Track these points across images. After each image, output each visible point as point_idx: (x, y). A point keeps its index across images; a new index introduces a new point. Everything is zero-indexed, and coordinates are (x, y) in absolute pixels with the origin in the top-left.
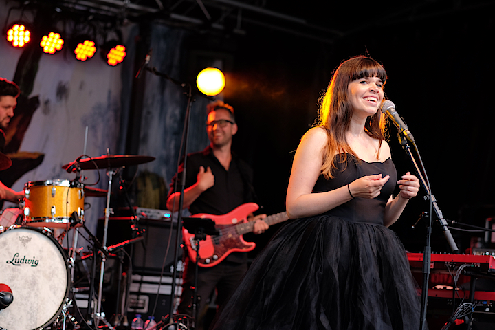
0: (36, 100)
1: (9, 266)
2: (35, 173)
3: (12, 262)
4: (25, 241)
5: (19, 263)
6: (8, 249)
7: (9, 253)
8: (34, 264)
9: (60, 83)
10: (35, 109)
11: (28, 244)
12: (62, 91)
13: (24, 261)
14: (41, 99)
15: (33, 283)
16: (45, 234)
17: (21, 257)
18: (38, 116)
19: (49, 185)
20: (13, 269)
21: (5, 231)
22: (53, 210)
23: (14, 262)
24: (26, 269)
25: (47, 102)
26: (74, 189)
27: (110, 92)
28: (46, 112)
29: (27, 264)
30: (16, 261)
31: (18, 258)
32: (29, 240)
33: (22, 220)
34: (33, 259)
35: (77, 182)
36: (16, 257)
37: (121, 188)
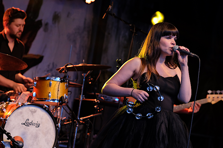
0: (40, 22)
1: (23, 126)
2: (37, 68)
3: (24, 124)
4: (33, 112)
5: (29, 125)
6: (23, 116)
7: (23, 119)
8: (37, 126)
9: (55, 12)
10: (39, 28)
11: (35, 114)
12: (56, 18)
13: (31, 124)
14: (43, 22)
15: (36, 137)
16: (45, 109)
17: (30, 121)
18: (41, 33)
19: (48, 79)
20: (25, 128)
21: (22, 106)
22: (50, 94)
23: (26, 124)
24: (32, 128)
25: (47, 24)
26: (63, 83)
27: (85, 19)
28: (46, 30)
29: (34, 126)
30: (27, 124)
31: (28, 122)
32: (35, 112)
33: (31, 100)
34: (37, 123)
35: (64, 79)
36: (27, 121)
37: (90, 83)
